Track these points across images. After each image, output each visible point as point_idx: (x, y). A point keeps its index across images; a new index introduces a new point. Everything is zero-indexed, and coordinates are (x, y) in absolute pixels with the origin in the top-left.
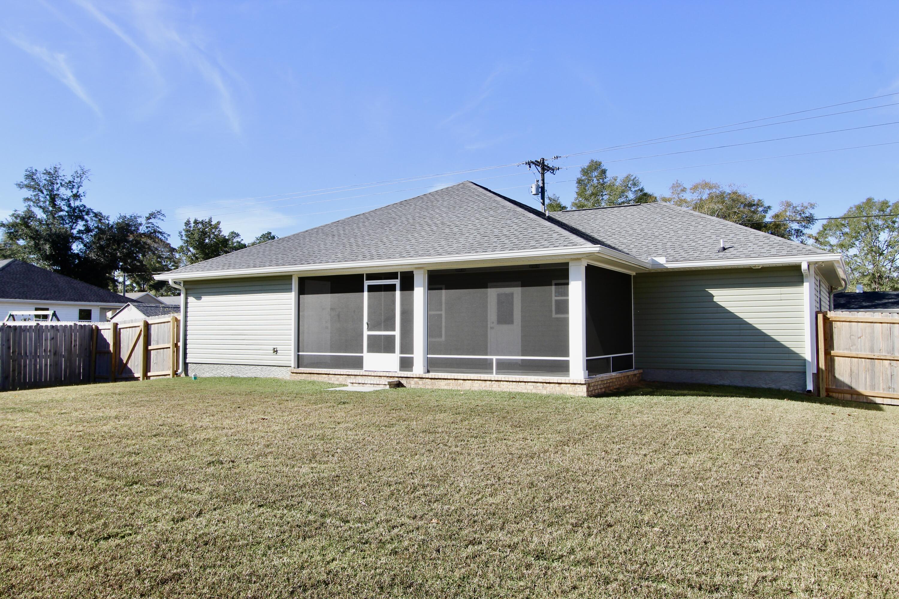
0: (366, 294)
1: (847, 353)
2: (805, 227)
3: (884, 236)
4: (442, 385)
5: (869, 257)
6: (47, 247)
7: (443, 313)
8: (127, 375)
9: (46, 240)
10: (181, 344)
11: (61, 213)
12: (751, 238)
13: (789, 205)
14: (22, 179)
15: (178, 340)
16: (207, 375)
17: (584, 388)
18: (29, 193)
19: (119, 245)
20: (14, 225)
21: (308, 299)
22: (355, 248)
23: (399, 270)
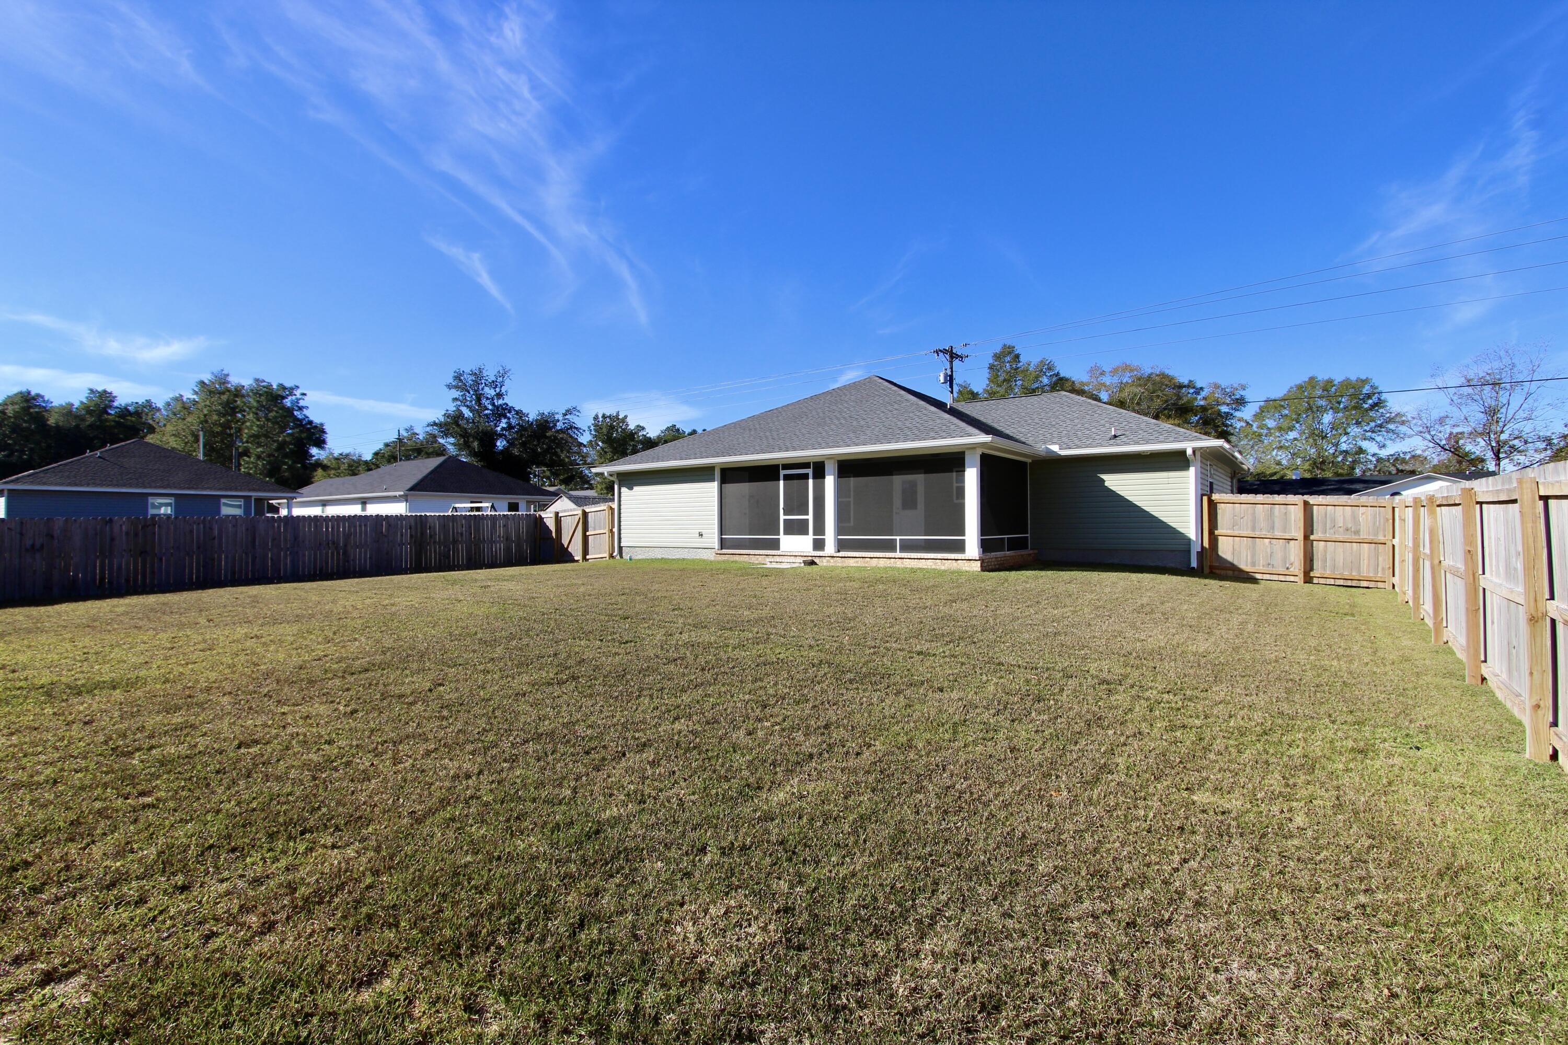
0: (782, 482)
1: (1229, 532)
2: (1236, 410)
3: (1327, 418)
4: (852, 562)
5: (1311, 440)
6: (476, 444)
7: (852, 500)
8: (568, 559)
9: (475, 438)
10: (615, 530)
11: (486, 412)
12: (1143, 426)
13: (1217, 386)
14: (450, 380)
15: (613, 526)
16: (640, 557)
17: (979, 563)
18: (456, 394)
19: (539, 441)
20: (446, 424)
21: (730, 488)
22: (771, 441)
23: (811, 460)
